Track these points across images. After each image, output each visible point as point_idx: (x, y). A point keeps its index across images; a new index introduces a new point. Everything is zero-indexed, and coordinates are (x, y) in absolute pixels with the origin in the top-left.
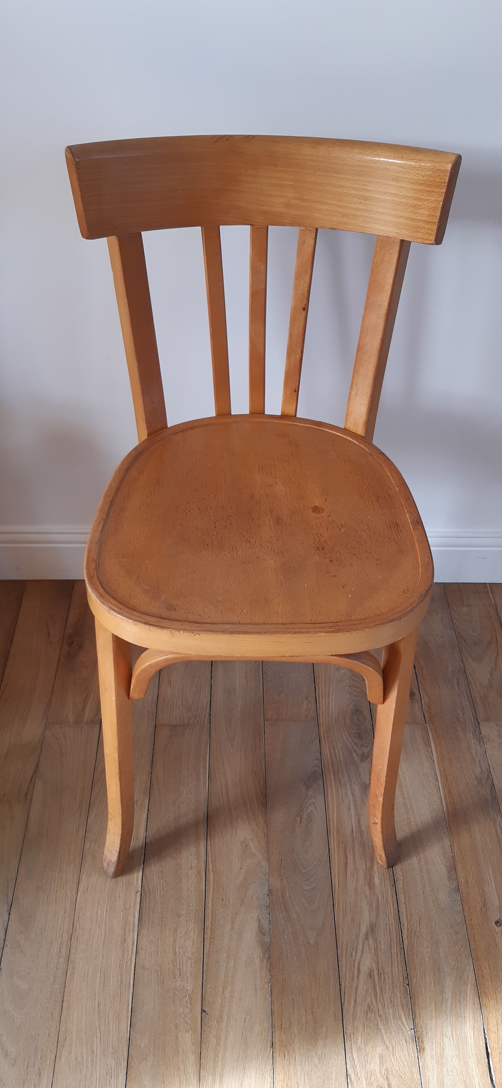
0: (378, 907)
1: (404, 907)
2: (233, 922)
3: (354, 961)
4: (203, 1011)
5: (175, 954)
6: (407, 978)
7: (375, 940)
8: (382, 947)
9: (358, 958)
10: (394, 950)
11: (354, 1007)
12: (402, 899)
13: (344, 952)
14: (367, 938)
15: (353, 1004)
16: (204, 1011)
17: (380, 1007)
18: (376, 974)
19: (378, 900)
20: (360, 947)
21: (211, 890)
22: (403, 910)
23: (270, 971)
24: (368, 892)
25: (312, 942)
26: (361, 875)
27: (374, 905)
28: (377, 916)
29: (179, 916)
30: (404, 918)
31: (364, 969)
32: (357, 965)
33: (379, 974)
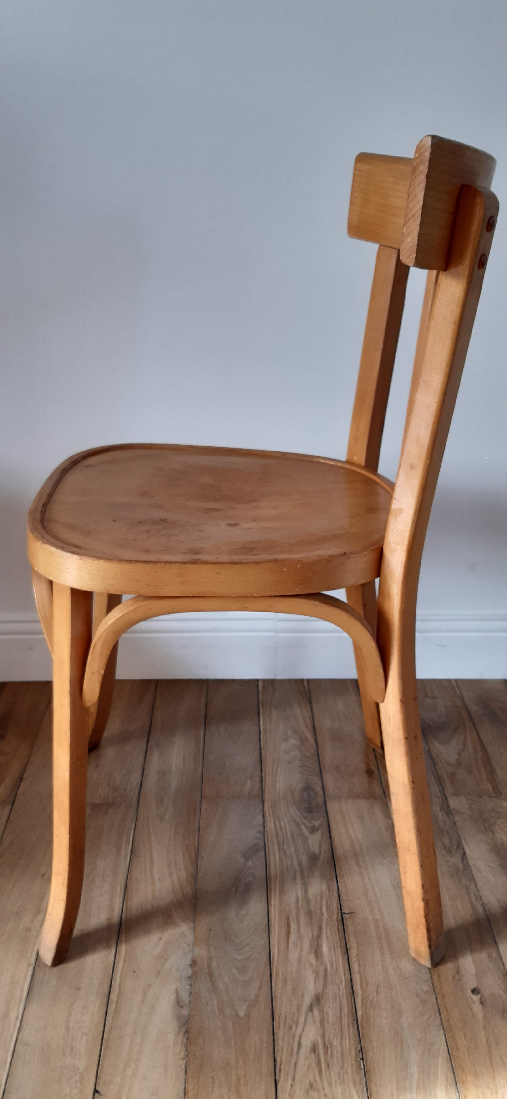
0: (325, 976)
1: (358, 975)
2: (145, 994)
3: (294, 1035)
4: (96, 1091)
5: (68, 1029)
6: (361, 1053)
7: (322, 1011)
8: (330, 1019)
9: (299, 1031)
10: (345, 1022)
11: (292, 1086)
12: (355, 967)
13: (282, 1025)
14: (311, 1009)
15: (290, 1082)
16: (98, 1092)
17: (326, 1085)
18: (321, 1047)
19: (326, 970)
20: (302, 1020)
21: (121, 962)
22: (356, 977)
23: (186, 1046)
24: (313, 961)
25: (242, 1014)
26: (306, 944)
27: (322, 972)
28: (325, 986)
29: (78, 989)
30: (357, 987)
31: (307, 1043)
32: (297, 1039)
33: (325, 1047)
